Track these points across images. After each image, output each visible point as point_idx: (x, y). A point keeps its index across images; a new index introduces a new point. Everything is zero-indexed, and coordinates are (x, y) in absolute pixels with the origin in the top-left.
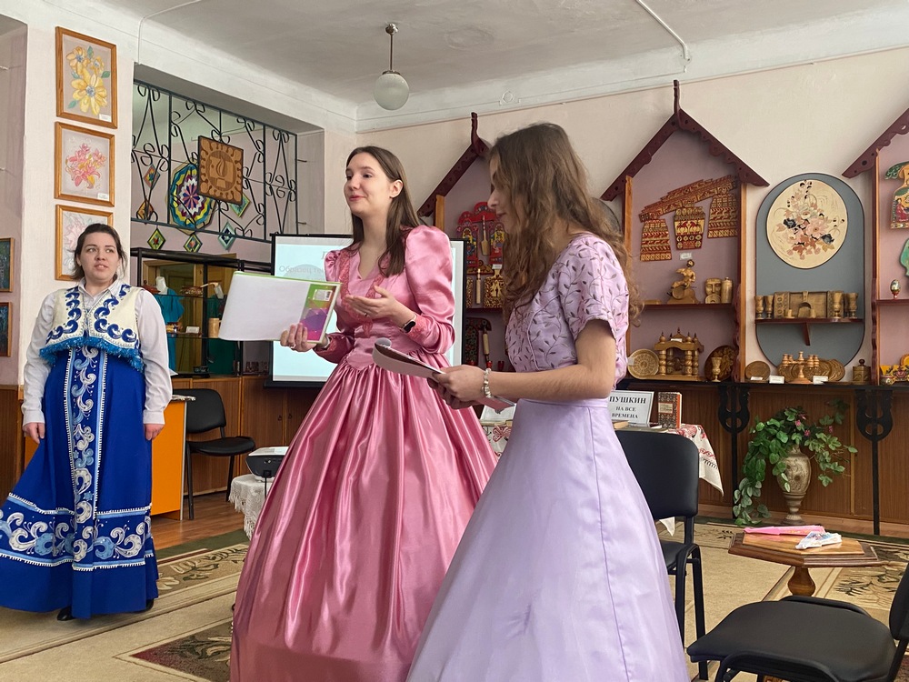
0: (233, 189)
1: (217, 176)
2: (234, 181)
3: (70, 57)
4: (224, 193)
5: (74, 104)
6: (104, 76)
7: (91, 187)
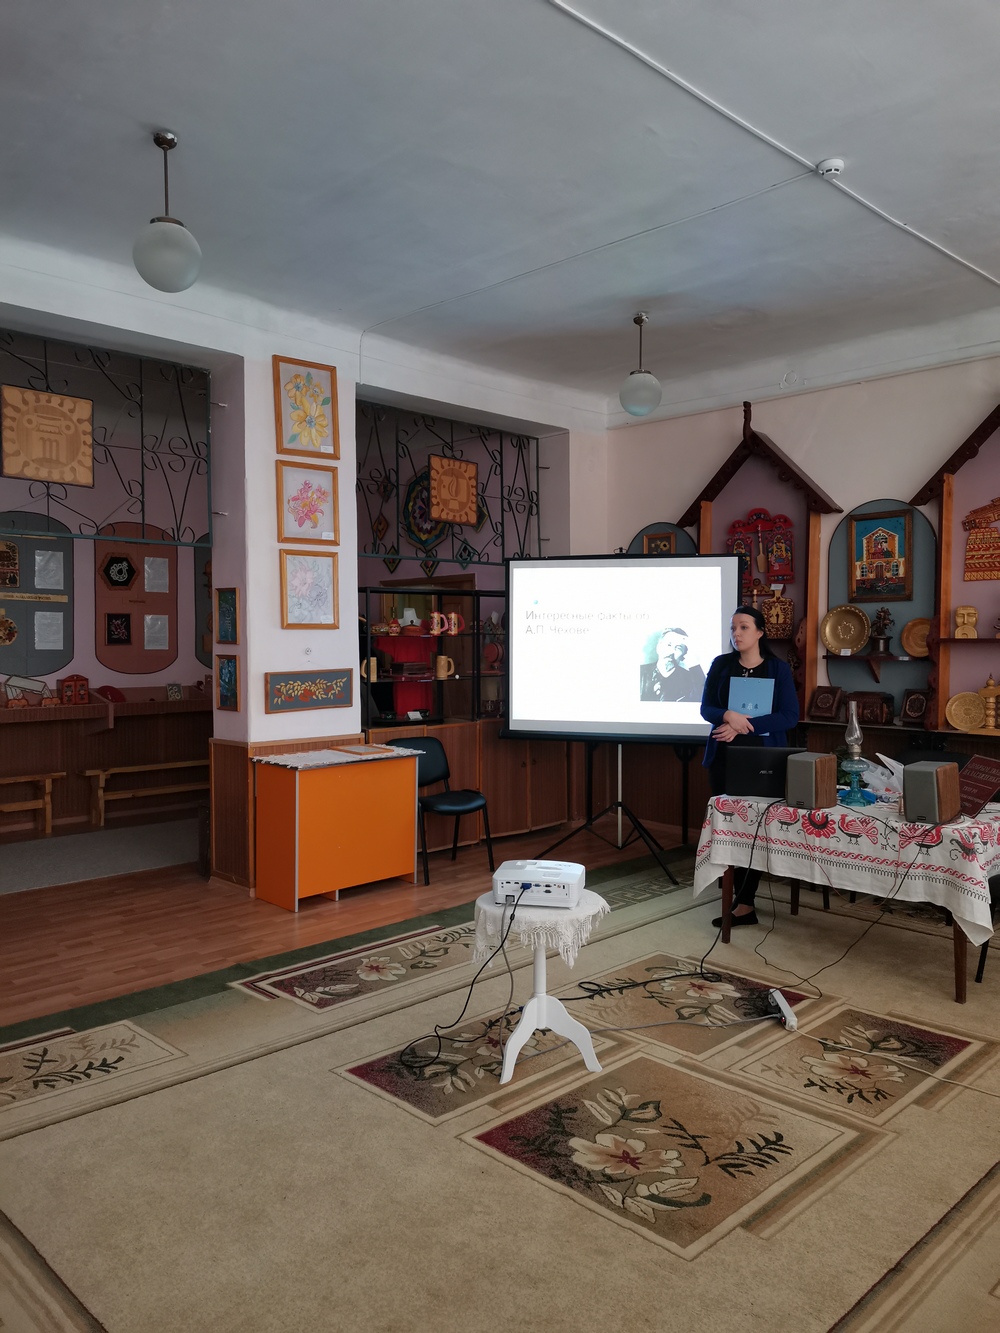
0: (467, 510)
1: (448, 497)
2: (468, 499)
3: (289, 387)
4: (458, 515)
5: (294, 438)
6: (325, 402)
7: (314, 527)
